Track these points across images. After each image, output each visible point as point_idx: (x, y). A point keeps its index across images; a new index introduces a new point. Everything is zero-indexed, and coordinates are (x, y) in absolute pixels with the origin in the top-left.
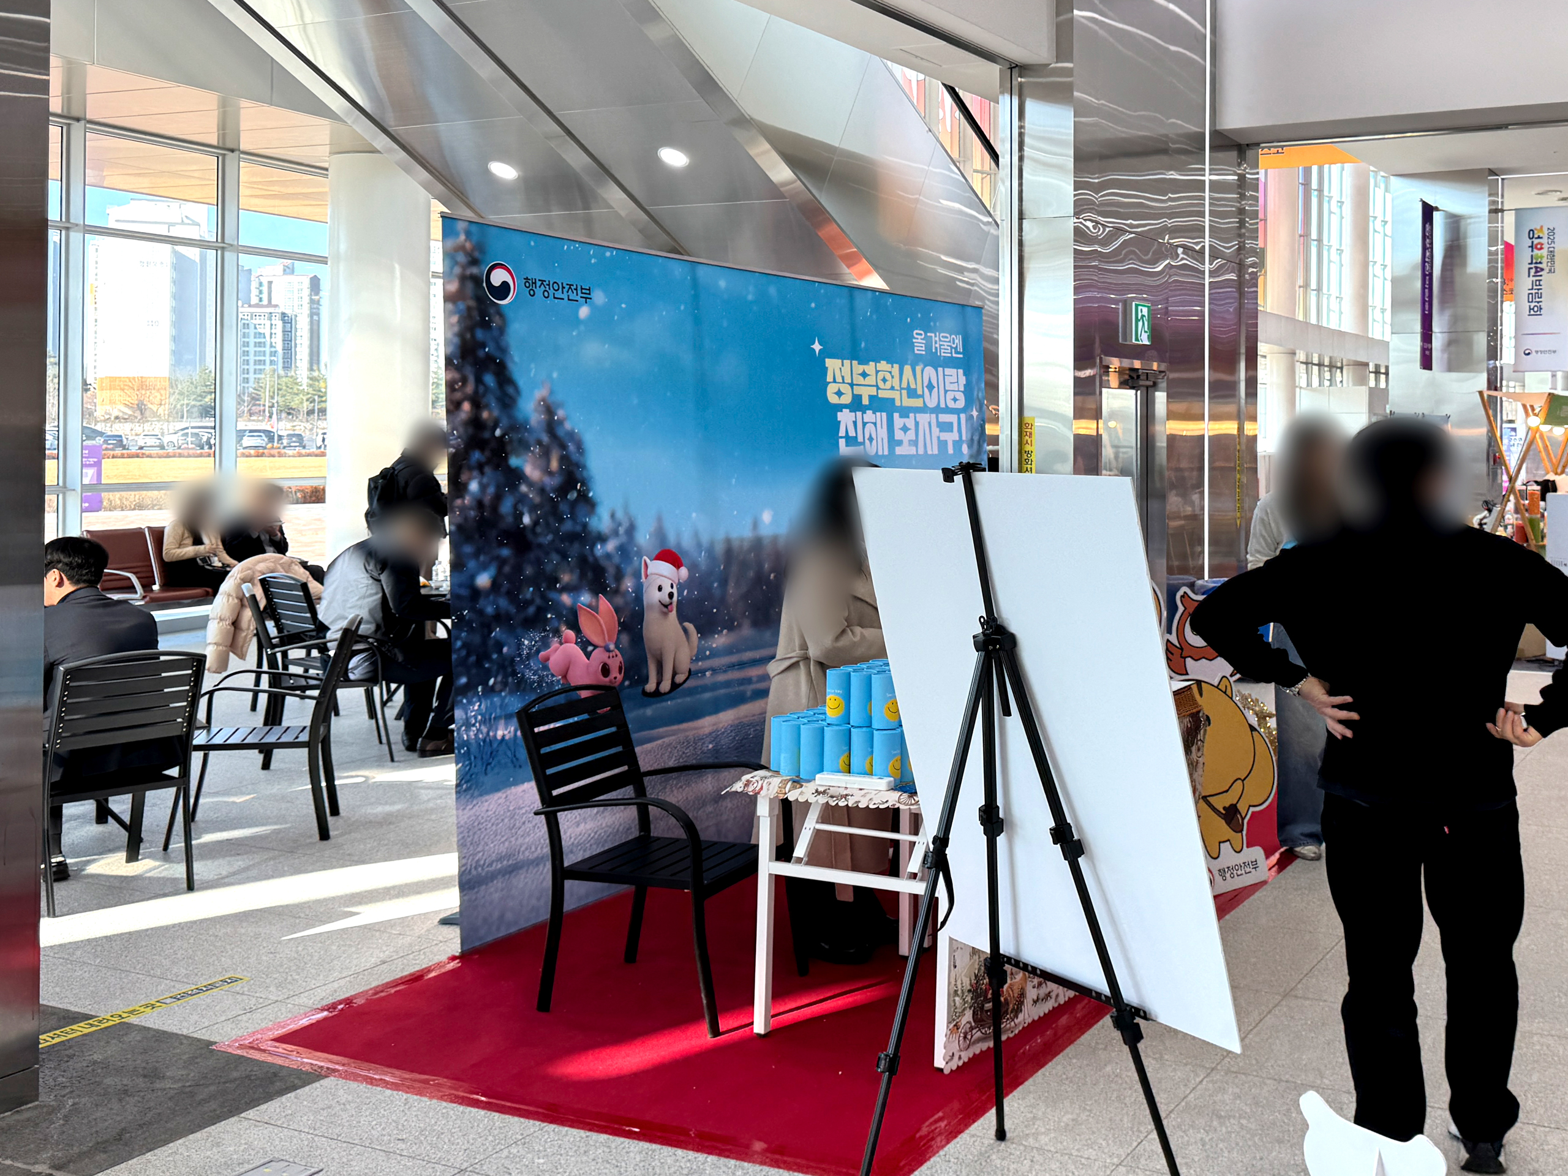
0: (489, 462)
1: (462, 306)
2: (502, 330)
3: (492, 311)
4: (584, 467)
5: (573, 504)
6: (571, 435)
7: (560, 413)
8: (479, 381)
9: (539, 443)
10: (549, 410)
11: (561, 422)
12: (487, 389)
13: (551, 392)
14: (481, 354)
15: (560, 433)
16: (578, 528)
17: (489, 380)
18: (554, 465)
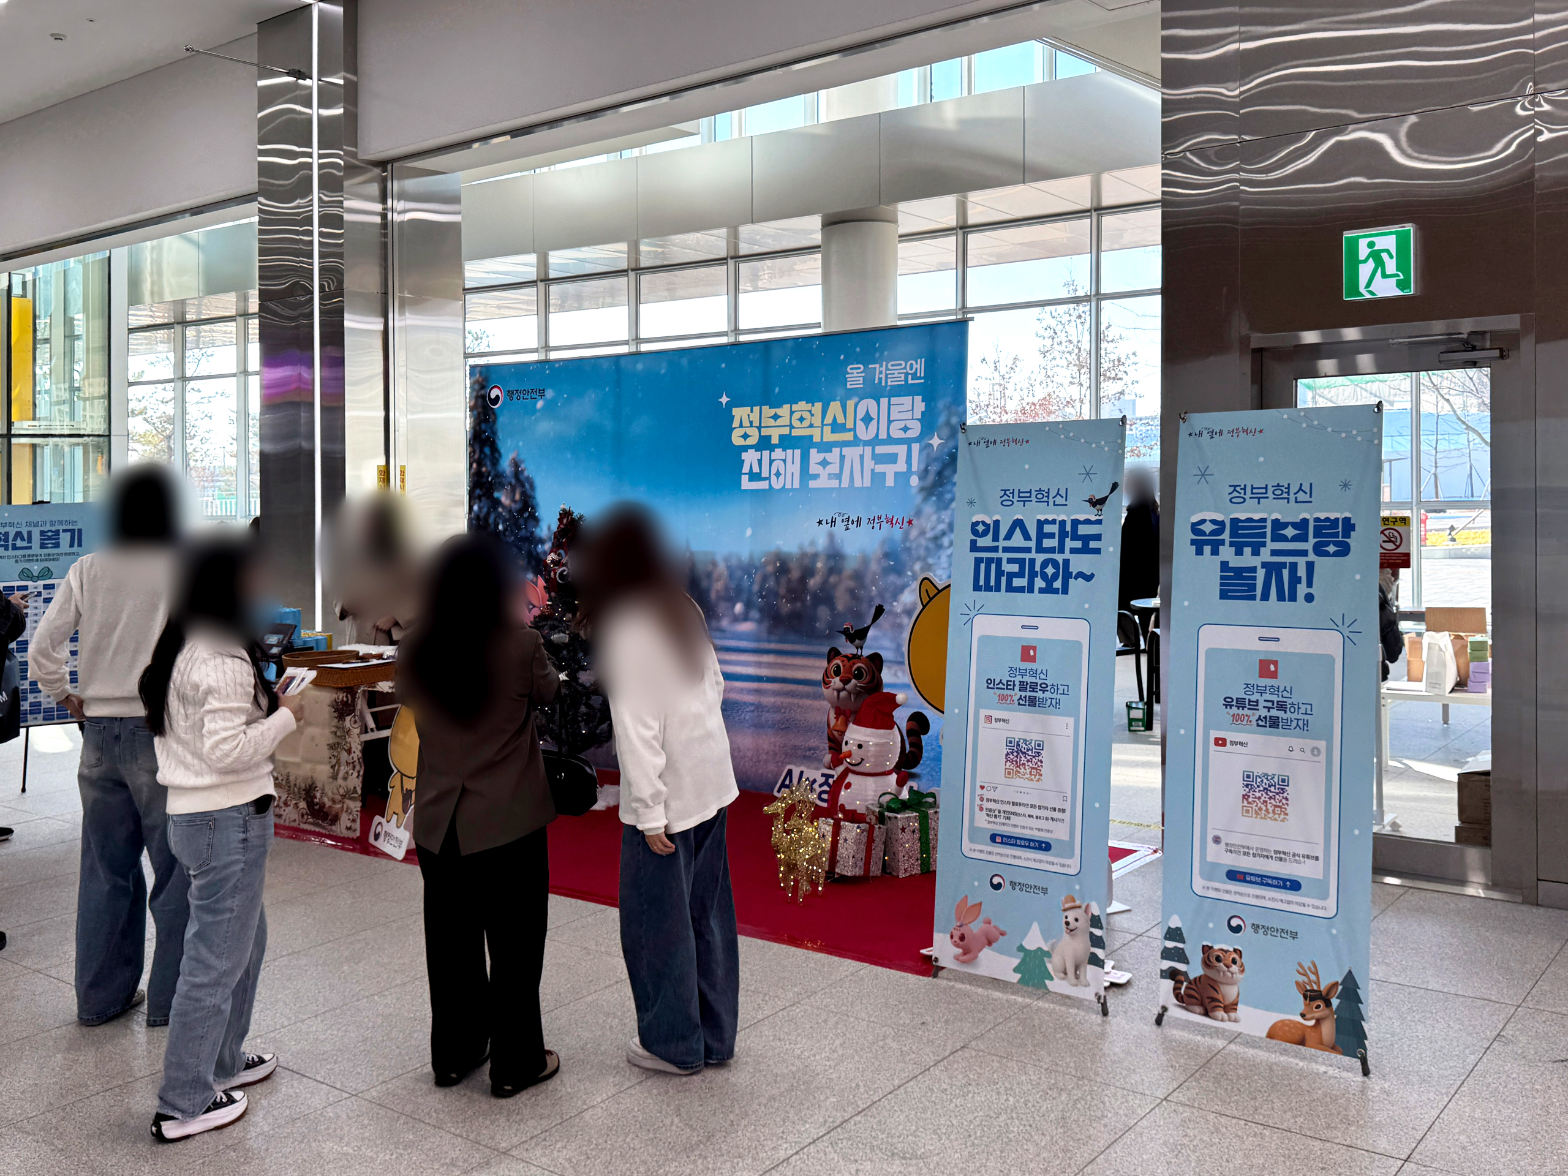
0: (484, 495)
1: (475, 412)
2: (494, 422)
3: (490, 413)
4: (534, 498)
5: (526, 520)
6: (528, 478)
7: (523, 466)
8: (482, 451)
9: (510, 484)
10: (516, 464)
11: (522, 471)
12: (485, 454)
13: (518, 454)
14: (483, 437)
15: (522, 478)
16: (528, 534)
17: (487, 450)
18: (517, 497)
